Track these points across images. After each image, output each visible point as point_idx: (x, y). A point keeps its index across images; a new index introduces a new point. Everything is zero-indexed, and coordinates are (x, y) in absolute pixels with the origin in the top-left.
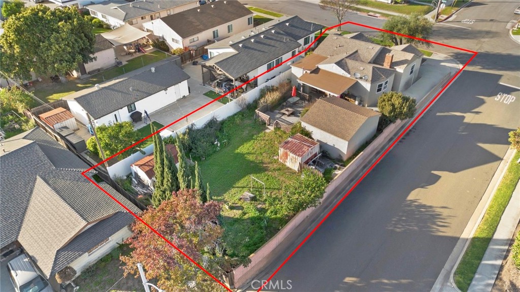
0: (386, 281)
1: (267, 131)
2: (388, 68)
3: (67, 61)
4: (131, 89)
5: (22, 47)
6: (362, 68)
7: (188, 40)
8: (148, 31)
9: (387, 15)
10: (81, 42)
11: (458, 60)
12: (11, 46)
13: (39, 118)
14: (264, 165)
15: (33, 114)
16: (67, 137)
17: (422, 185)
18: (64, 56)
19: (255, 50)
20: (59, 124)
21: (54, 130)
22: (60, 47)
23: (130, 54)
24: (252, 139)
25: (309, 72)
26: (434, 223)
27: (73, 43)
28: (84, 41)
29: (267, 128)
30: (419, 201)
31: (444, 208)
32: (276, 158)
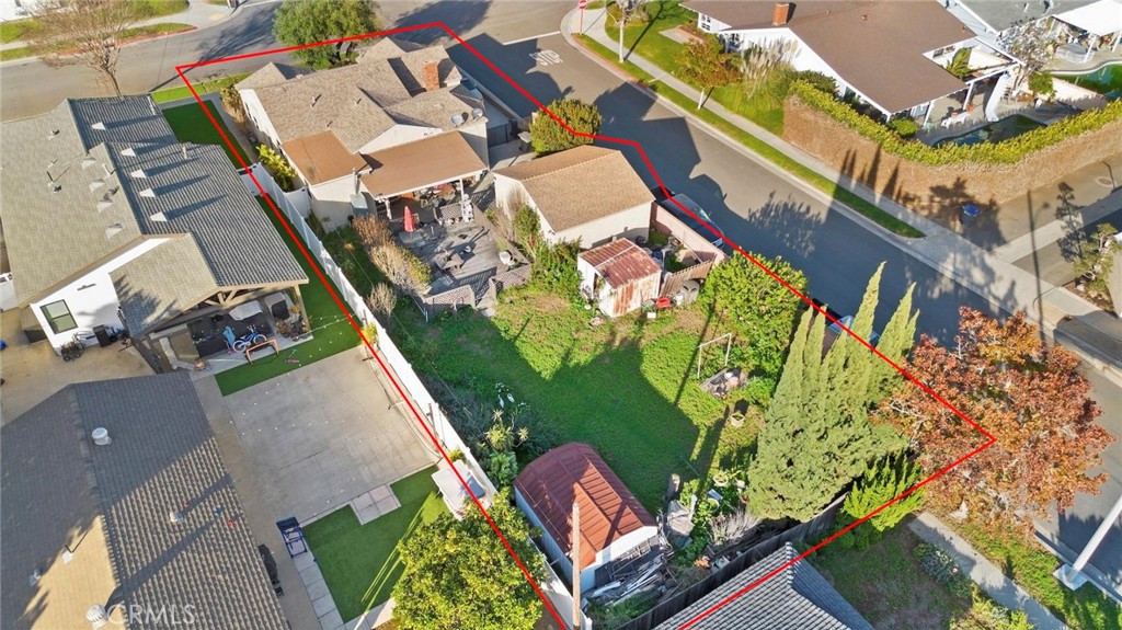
1: (491, 313)
14: (616, 344)
17: (717, 195)
24: (512, 342)
26: (802, 214)
29: (480, 310)
30: (754, 210)
31: (772, 195)
32: (597, 322)
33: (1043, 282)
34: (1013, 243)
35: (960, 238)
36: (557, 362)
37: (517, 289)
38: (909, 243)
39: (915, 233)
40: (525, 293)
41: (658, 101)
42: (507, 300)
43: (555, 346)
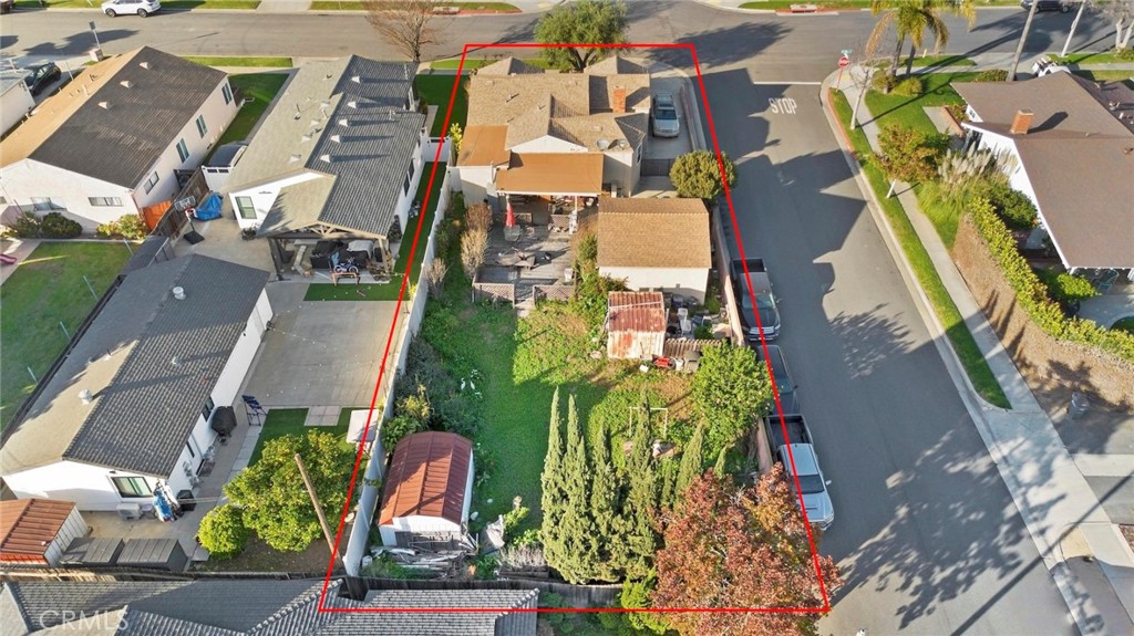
0: (929, 453)
1: (523, 314)
6: (598, 129)
7: (141, 190)
11: (667, 63)
14: (594, 380)
16: (121, 560)
17: (823, 287)
19: (360, 157)
24: (517, 343)
25: (504, 167)
26: (892, 337)
29: (517, 309)
30: (845, 314)
31: (879, 307)
32: (596, 355)
33: (1100, 510)
34: (1110, 456)
35: (1050, 426)
36: (535, 373)
37: (559, 303)
38: (984, 409)
39: (1002, 401)
40: (562, 308)
41: (856, 177)
42: (545, 309)
43: (545, 361)
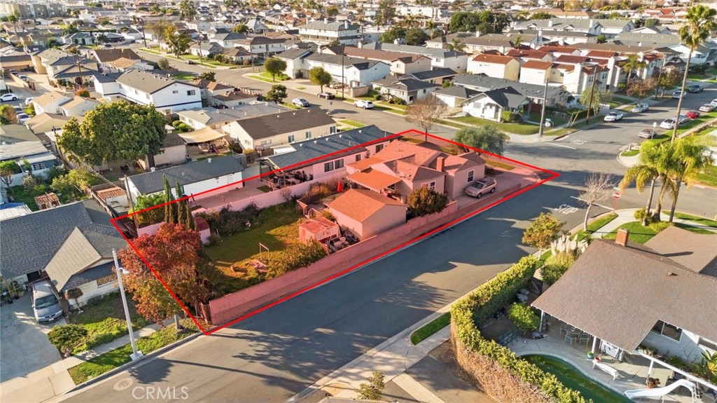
2: (440, 171)
3: (134, 149)
4: (183, 174)
5: (97, 133)
6: (408, 168)
7: (259, 142)
8: (225, 133)
9: (460, 126)
10: (151, 134)
12: (88, 133)
13: (96, 194)
15: (92, 190)
16: (115, 209)
17: (434, 270)
18: (132, 144)
19: (316, 150)
20: (111, 199)
21: (105, 204)
22: (130, 136)
23: (203, 153)
24: (285, 224)
25: (360, 171)
27: (143, 134)
28: (154, 134)
30: (426, 283)
31: (449, 290)
38: (406, 339)
